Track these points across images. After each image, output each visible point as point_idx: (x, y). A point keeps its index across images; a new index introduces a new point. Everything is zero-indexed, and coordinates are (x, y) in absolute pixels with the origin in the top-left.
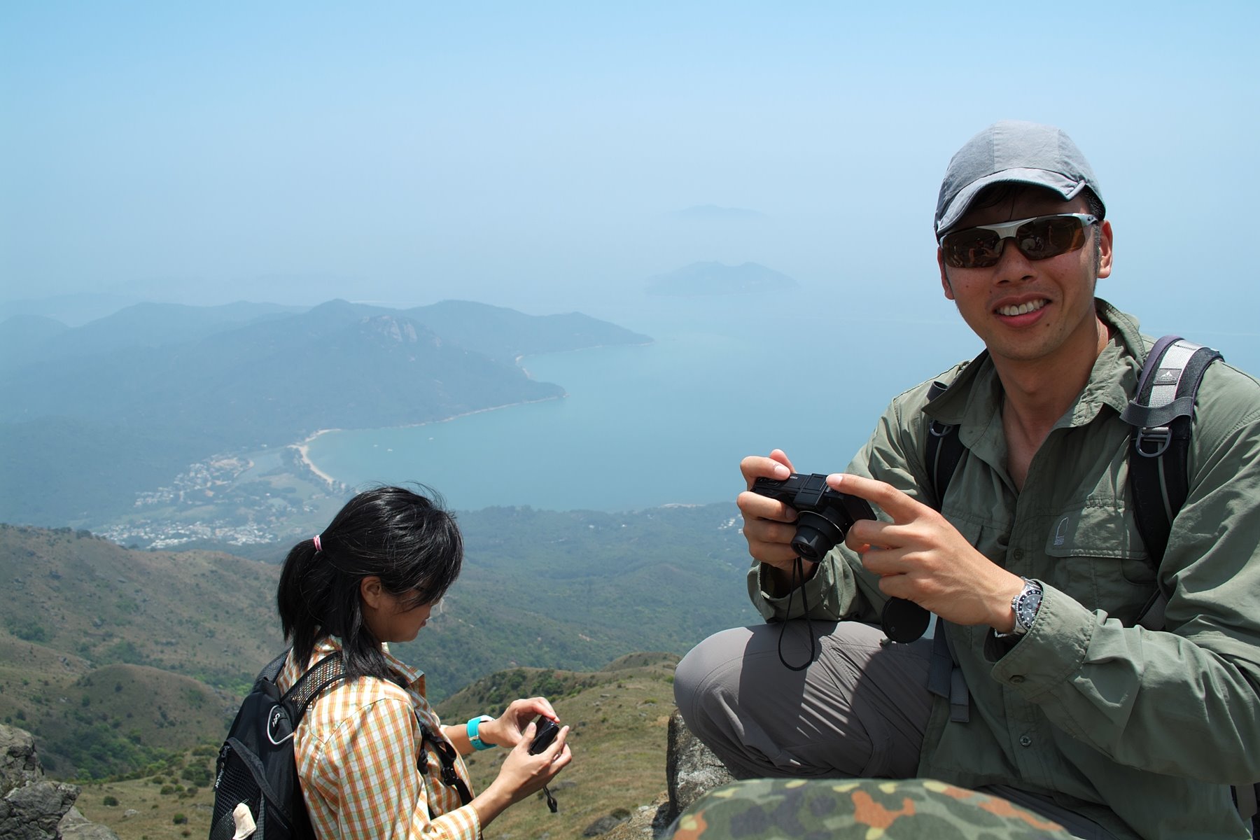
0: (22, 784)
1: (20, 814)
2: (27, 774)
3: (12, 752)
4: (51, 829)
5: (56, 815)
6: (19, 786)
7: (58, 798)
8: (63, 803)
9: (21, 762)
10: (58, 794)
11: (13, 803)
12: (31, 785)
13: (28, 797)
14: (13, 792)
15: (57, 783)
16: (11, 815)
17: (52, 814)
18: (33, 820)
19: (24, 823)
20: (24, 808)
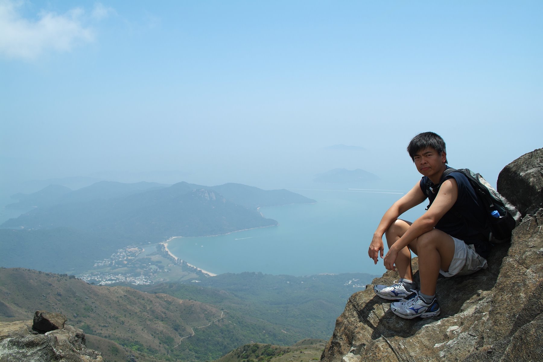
2: (83, 346)
3: (77, 336)
9: (80, 340)
12: (84, 350)
15: (94, 351)
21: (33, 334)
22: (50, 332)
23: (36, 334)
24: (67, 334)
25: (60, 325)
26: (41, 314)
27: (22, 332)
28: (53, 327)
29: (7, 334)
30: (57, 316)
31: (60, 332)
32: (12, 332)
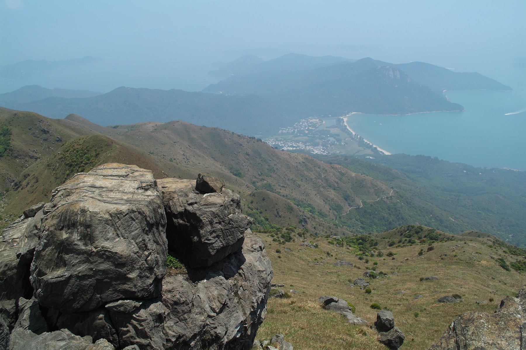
0: (234, 213)
1: (233, 224)
2: (237, 210)
3: (233, 200)
4: (242, 233)
5: (245, 228)
6: (233, 214)
7: (246, 222)
8: (248, 224)
9: (235, 205)
10: (247, 220)
11: (231, 219)
12: (237, 214)
13: (236, 218)
14: (231, 215)
15: (247, 216)
16: (229, 223)
17: (243, 227)
18: (236, 228)
19: (234, 228)
20: (234, 222)
21: (195, 193)
22: (208, 194)
23: (197, 193)
24: (223, 198)
25: (218, 189)
26: (202, 177)
27: (187, 190)
28: (211, 190)
29: (173, 190)
30: (216, 180)
31: (217, 195)
32: (178, 189)
